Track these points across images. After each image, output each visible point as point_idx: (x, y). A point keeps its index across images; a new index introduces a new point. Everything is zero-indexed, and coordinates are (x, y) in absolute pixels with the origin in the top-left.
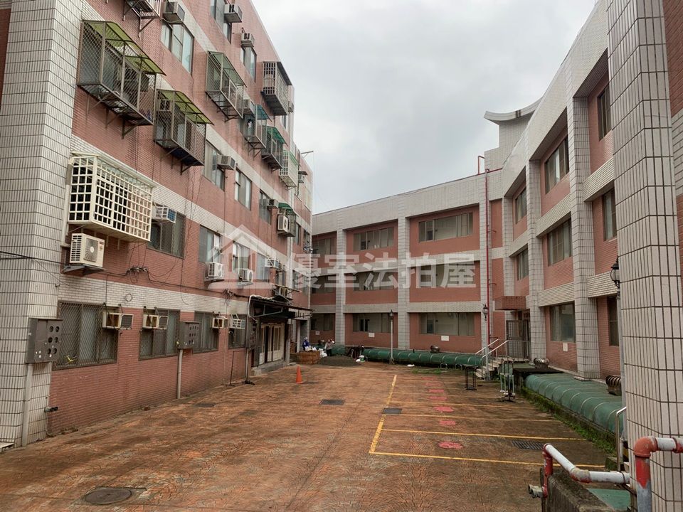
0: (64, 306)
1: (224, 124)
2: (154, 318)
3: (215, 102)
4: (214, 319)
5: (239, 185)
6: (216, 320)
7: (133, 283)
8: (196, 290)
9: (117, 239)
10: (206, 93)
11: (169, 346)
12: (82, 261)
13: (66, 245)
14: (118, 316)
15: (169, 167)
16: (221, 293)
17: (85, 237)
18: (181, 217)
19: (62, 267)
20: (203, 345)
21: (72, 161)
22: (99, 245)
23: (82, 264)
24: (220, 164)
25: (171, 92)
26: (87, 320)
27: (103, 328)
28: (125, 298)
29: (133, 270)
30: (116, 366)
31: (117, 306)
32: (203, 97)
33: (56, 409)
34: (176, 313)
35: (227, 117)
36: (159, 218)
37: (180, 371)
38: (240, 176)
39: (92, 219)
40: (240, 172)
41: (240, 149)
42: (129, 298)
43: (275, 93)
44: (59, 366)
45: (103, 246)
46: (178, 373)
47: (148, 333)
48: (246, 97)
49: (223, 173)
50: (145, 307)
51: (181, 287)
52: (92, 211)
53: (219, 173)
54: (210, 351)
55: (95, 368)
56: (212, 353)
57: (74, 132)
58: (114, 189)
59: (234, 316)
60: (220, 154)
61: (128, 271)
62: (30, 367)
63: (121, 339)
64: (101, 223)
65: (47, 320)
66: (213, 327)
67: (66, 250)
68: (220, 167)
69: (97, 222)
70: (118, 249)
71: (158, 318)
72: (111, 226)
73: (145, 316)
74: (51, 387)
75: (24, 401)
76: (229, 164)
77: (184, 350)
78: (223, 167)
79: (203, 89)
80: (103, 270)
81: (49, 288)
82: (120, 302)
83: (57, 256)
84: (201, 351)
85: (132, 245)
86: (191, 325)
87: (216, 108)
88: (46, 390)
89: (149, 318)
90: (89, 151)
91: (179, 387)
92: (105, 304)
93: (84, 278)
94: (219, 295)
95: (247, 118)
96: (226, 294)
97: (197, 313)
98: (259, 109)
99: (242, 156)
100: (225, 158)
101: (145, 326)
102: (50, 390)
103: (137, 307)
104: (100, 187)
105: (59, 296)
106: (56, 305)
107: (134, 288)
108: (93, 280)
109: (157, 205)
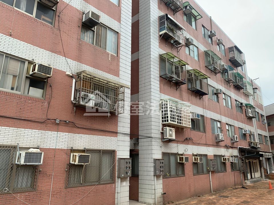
0: (164, 154)
1: (215, 76)
2: (197, 158)
3: (210, 69)
4: (222, 158)
5: (225, 100)
6: (224, 159)
7: (187, 144)
8: (213, 145)
9: (179, 128)
10: (206, 66)
11: (205, 170)
13: (162, 132)
14: (183, 157)
15: (195, 98)
16: (224, 146)
17: (168, 128)
18: (202, 116)
19: (162, 140)
20: (220, 169)
21: (161, 102)
22: (173, 131)
23: (168, 138)
24: (215, 92)
25: (192, 70)
26: (172, 159)
27: (178, 162)
28: (185, 150)
29: (186, 139)
30: (185, 178)
32: (205, 68)
33: (165, 193)
34: (206, 156)
35: (216, 73)
36: (193, 118)
37: (211, 181)
38: (225, 96)
39: (169, 121)
40: (224, 94)
41: (223, 85)
42: (186, 150)
43: (236, 58)
44: (165, 177)
45: (174, 131)
46: (210, 182)
47: (195, 164)
48: (222, 63)
49: (217, 96)
50: (193, 154)
51: (206, 145)
52: (169, 119)
53: (216, 96)
54: (223, 172)
55: (177, 178)
56: (224, 173)
57: (160, 92)
58: (176, 109)
59: (232, 157)
60: (215, 88)
61: (185, 140)
62: (155, 177)
63: (185, 166)
64: (173, 122)
65: (159, 160)
66: (223, 161)
67: (162, 133)
68: (215, 94)
70: (180, 131)
71: (199, 158)
72: (176, 123)
73: (194, 157)
74: (163, 185)
75: (155, 190)
76: (219, 92)
77: (211, 171)
78: (217, 94)
79: (204, 65)
80: (175, 140)
81: (158, 148)
82: (183, 152)
83: (160, 136)
84: (219, 172)
85: (185, 129)
86: (213, 161)
87: (210, 71)
88: (161, 186)
89: (195, 158)
90: (166, 97)
91: (212, 188)
92: (178, 153)
93: (169, 143)
94: (223, 147)
95: (224, 71)
96: (227, 147)
97: (215, 156)
98: (229, 67)
99: (225, 87)
100: (217, 90)
101: (194, 161)
102: (163, 186)
103: (190, 154)
104: (171, 109)
105: (162, 150)
106: (161, 154)
107: (188, 146)
108: (173, 144)
109: (192, 113)
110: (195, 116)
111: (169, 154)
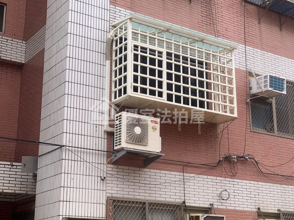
0: (117, 204)
7: (231, 177)
12: (124, 145)
13: (110, 129)
17: (125, 116)
19: (108, 157)
21: (112, 33)
22: (150, 125)
23: (122, 149)
28: (219, 196)
31: (207, 206)
42: (225, 195)
45: (158, 126)
50: (259, 209)
61: (220, 161)
64: (147, 97)
69: (139, 95)
70: (200, 132)
72: (163, 100)
81: (93, 182)
82: (211, 201)
83: (103, 145)
92: (184, 202)
93: (146, 170)
103: (245, 209)
104: (139, 53)
105: (108, 191)
106: (104, 202)
107: (234, 183)
108: (162, 172)
109: (257, 75)
110: (263, 85)
111: (144, 203)
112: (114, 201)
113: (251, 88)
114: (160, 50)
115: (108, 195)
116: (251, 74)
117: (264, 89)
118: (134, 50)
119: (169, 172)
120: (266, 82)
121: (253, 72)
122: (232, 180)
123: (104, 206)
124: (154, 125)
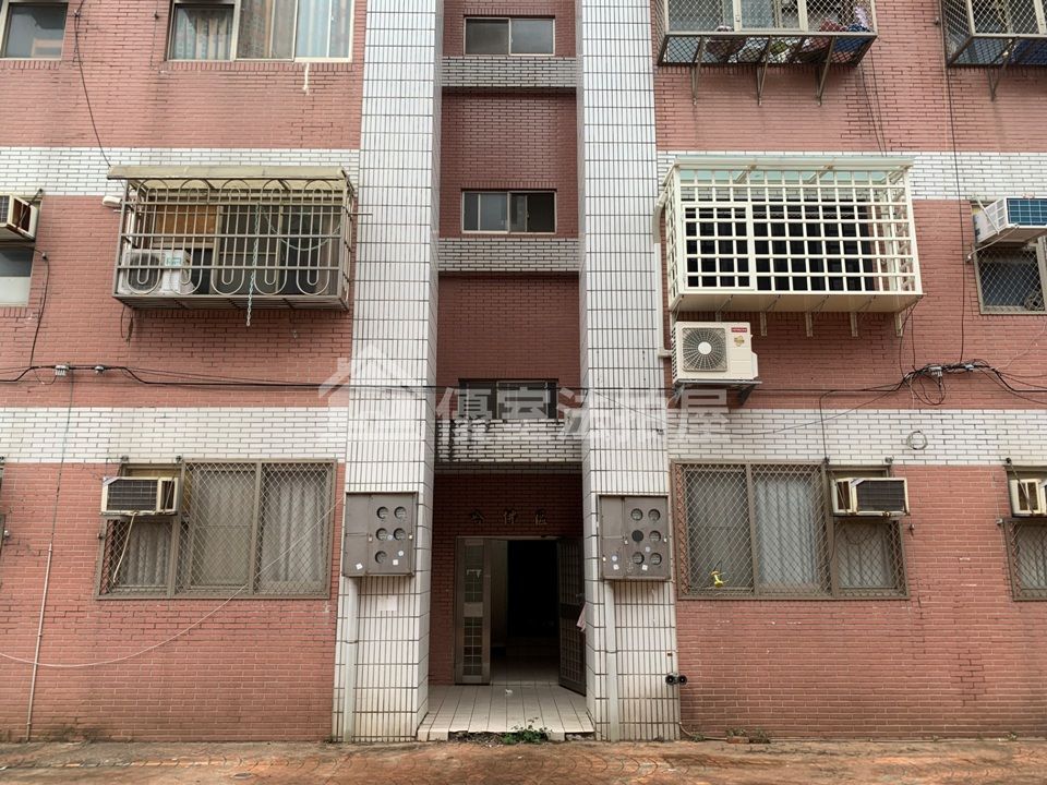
7: (934, 406)
12: (683, 375)
13: (666, 353)
17: (679, 329)
21: (661, 198)
22: (730, 337)
28: (909, 444)
30: (908, 609)
31: (880, 463)
33: (682, 679)
39: (681, 287)
42: (918, 440)
45: (748, 336)
47: (1033, 529)
50: (1008, 460)
52: (680, 274)
57: (660, 146)
58: (750, 212)
61: (905, 380)
62: (607, 588)
63: (911, 546)
64: (719, 290)
65: (622, 498)
69: (701, 290)
70: (855, 334)
72: (753, 289)
74: (678, 634)
82: (888, 454)
85: (904, 318)
88: (669, 640)
92: (827, 460)
101: (1017, 510)
102: (678, 641)
103: (971, 463)
104: (698, 220)
105: (671, 451)
106: (667, 468)
107: (943, 417)
108: (775, 411)
109: (986, 203)
110: (997, 221)
111: (743, 466)
112: (685, 465)
113: (977, 232)
114: (740, 205)
115: (672, 457)
116: (974, 204)
117: (999, 229)
118: (688, 216)
119: (791, 411)
120: (1001, 213)
121: (979, 199)
122: (938, 411)
123: (667, 475)
124: (737, 335)
